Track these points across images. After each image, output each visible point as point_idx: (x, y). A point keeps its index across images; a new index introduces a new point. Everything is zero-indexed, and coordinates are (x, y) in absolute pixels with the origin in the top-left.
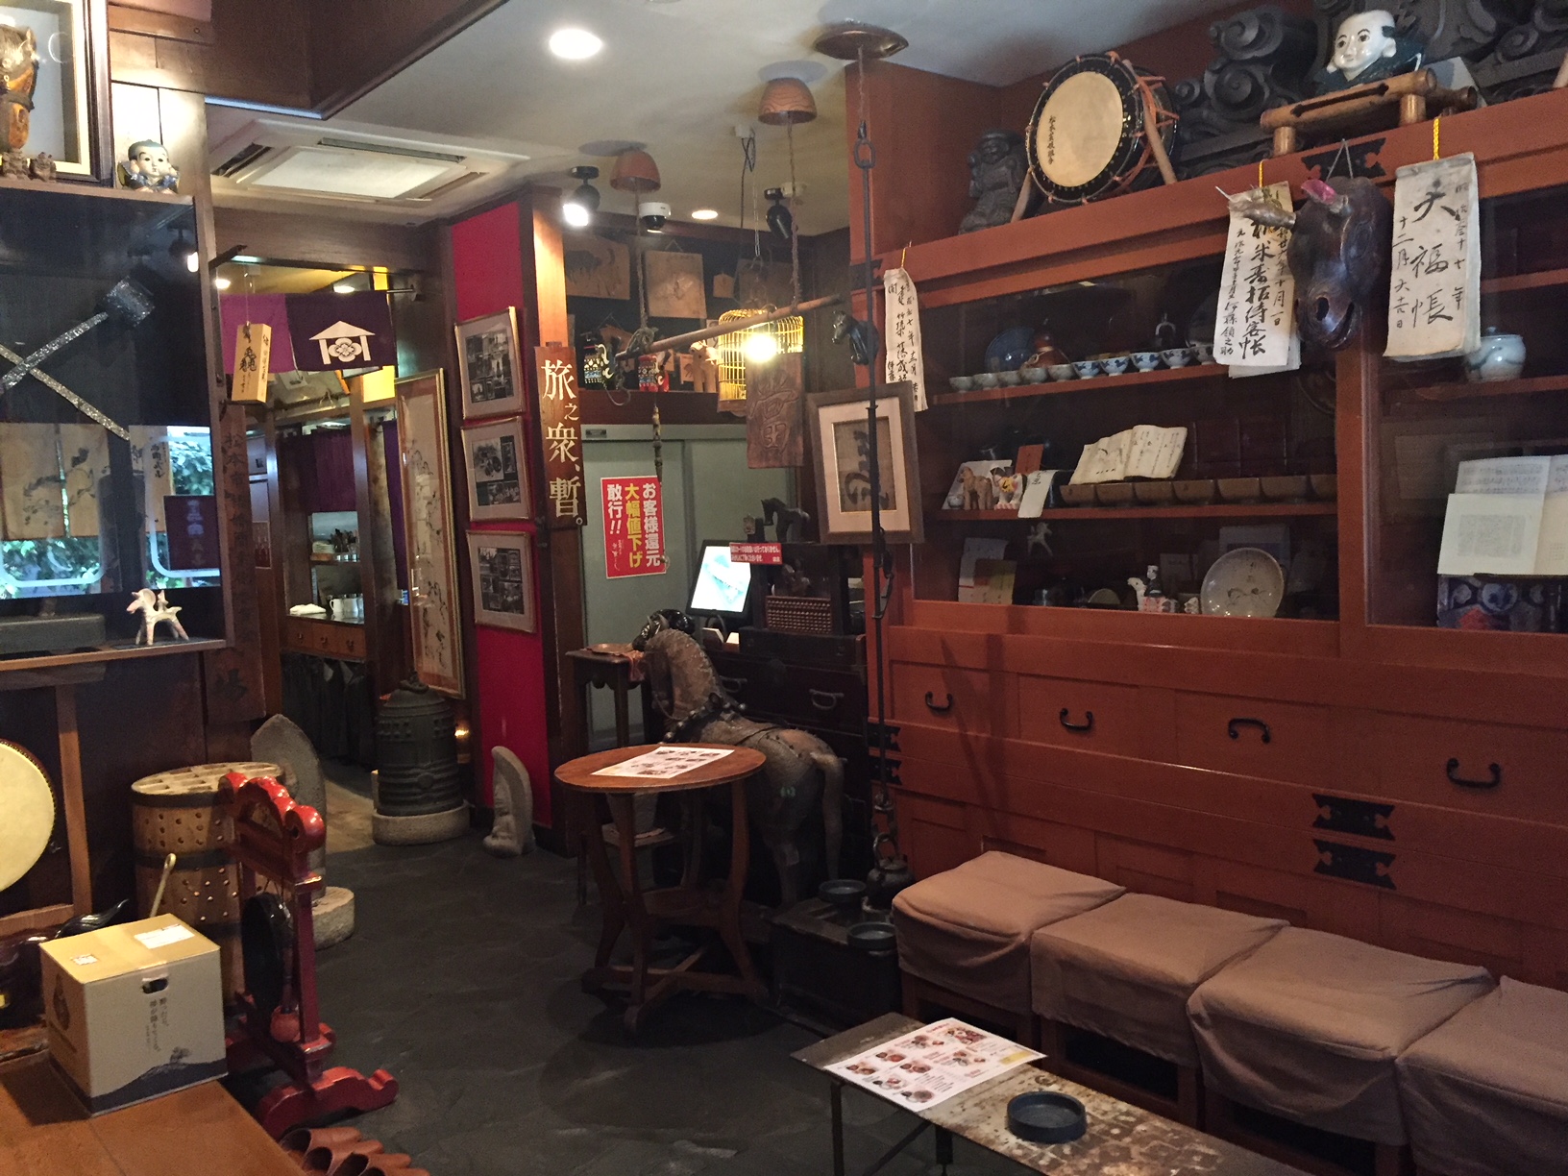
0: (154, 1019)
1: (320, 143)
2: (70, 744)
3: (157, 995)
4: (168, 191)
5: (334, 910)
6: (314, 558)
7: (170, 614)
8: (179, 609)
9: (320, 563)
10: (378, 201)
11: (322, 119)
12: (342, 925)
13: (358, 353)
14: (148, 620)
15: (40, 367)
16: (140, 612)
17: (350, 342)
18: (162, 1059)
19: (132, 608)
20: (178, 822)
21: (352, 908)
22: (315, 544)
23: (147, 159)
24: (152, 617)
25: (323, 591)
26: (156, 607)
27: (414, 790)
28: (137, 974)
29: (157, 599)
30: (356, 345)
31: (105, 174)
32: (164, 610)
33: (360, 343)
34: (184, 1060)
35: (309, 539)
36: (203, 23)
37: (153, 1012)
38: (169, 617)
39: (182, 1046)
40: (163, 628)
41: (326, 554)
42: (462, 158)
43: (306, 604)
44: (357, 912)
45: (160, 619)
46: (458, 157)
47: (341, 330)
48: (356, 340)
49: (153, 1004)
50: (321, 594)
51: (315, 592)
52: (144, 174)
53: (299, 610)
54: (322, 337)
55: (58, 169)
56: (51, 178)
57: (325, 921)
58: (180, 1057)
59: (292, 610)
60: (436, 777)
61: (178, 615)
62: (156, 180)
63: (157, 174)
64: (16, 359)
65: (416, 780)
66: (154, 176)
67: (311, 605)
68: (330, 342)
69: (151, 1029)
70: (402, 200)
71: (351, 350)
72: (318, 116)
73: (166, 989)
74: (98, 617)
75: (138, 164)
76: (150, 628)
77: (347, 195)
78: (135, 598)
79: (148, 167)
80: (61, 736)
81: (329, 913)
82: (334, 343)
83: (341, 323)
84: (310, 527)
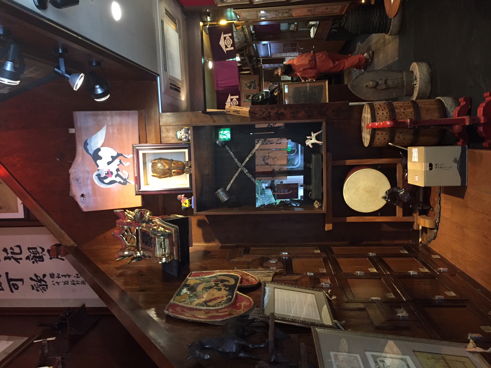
0: (441, 167)
1: (166, 71)
2: (349, 162)
3: (434, 167)
4: (189, 132)
5: (419, 72)
6: (295, 30)
7: (313, 135)
8: (312, 132)
9: (297, 28)
10: (180, 37)
11: (159, 76)
12: (425, 69)
13: (229, 38)
14: (315, 142)
15: (242, 164)
16: (312, 144)
17: (226, 40)
18: (455, 165)
19: (311, 146)
20: (379, 139)
21: (420, 63)
22: (291, 29)
23: (181, 137)
24: (314, 141)
25: (306, 26)
26: (311, 139)
27: (382, 23)
28: (425, 171)
29: (309, 139)
30: (227, 38)
31: (187, 146)
32: (312, 137)
33: (226, 37)
34: (458, 160)
35: (288, 31)
36: (139, 113)
37: (439, 168)
38: (314, 136)
39: (453, 159)
40: (317, 138)
41: (294, 27)
42: (162, 20)
43: (310, 32)
44: (422, 61)
45: (315, 138)
46: (162, 22)
47: (222, 43)
48: (225, 38)
49: (436, 167)
50: (307, 27)
51: (306, 29)
52: (186, 138)
53: (312, 35)
54: (225, 50)
55: (188, 160)
56: (191, 162)
57: (422, 76)
58: (456, 160)
59: (312, 37)
60: (378, 14)
61: (314, 133)
62: (187, 134)
63: (185, 134)
64: (240, 169)
65: (378, 23)
66: (186, 135)
67: (311, 31)
68: (226, 47)
69: (444, 168)
70: (178, 31)
71: (228, 40)
72: (159, 78)
73: (433, 163)
74: (313, 156)
75: (183, 139)
76: (317, 142)
77: (180, 48)
78: (308, 145)
79: (183, 137)
80: (347, 164)
81: (420, 74)
82: (227, 46)
83: (220, 43)
84: (285, 31)
